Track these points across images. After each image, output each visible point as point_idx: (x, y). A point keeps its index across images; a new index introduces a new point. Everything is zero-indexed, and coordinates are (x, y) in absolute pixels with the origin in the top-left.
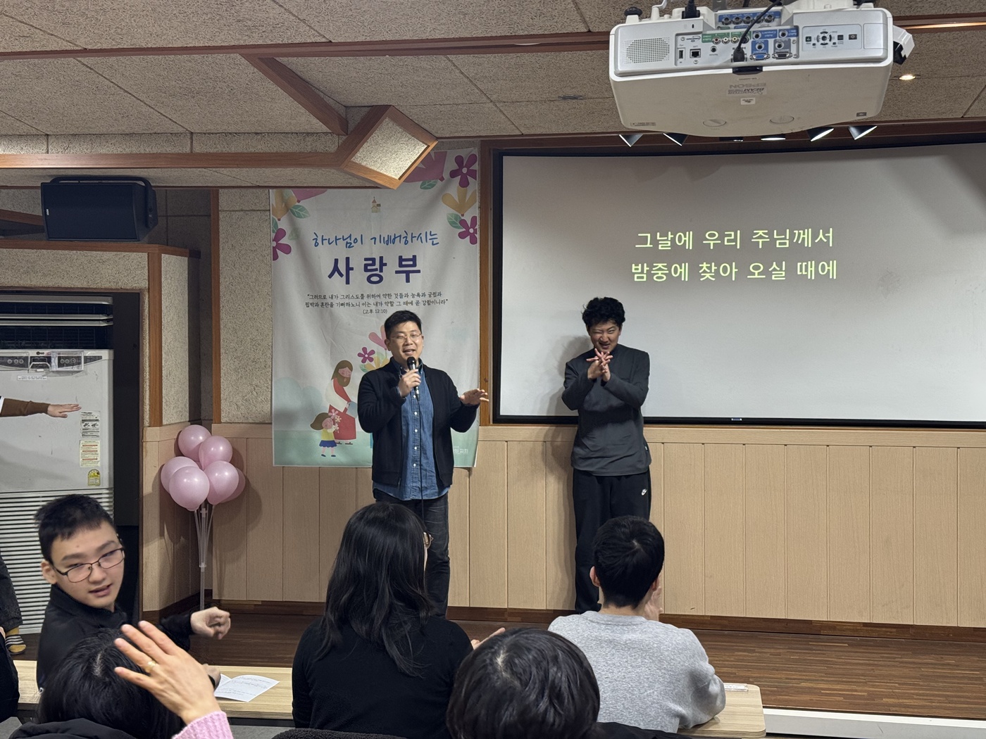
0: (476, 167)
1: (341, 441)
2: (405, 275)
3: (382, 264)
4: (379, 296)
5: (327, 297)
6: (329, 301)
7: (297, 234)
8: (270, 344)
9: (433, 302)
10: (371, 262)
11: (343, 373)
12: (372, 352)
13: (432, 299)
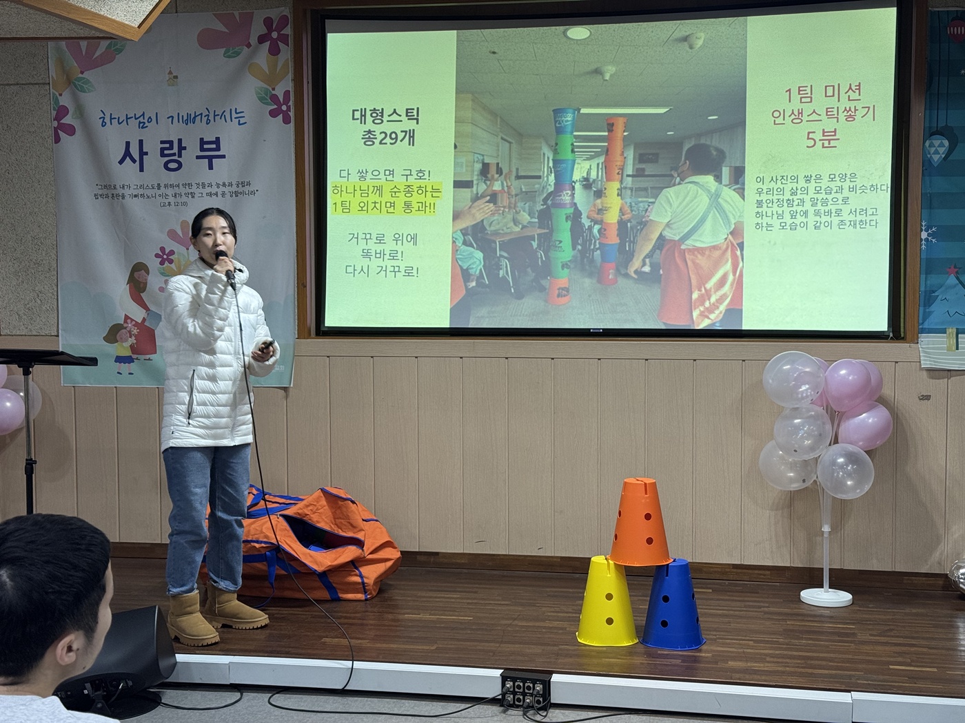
0: (288, 30)
1: (139, 356)
2: (207, 160)
3: (181, 148)
4: (178, 186)
5: (118, 187)
6: (121, 191)
7: (81, 112)
8: (55, 242)
9: (241, 193)
10: (167, 145)
11: (139, 278)
12: (172, 253)
13: (240, 189)
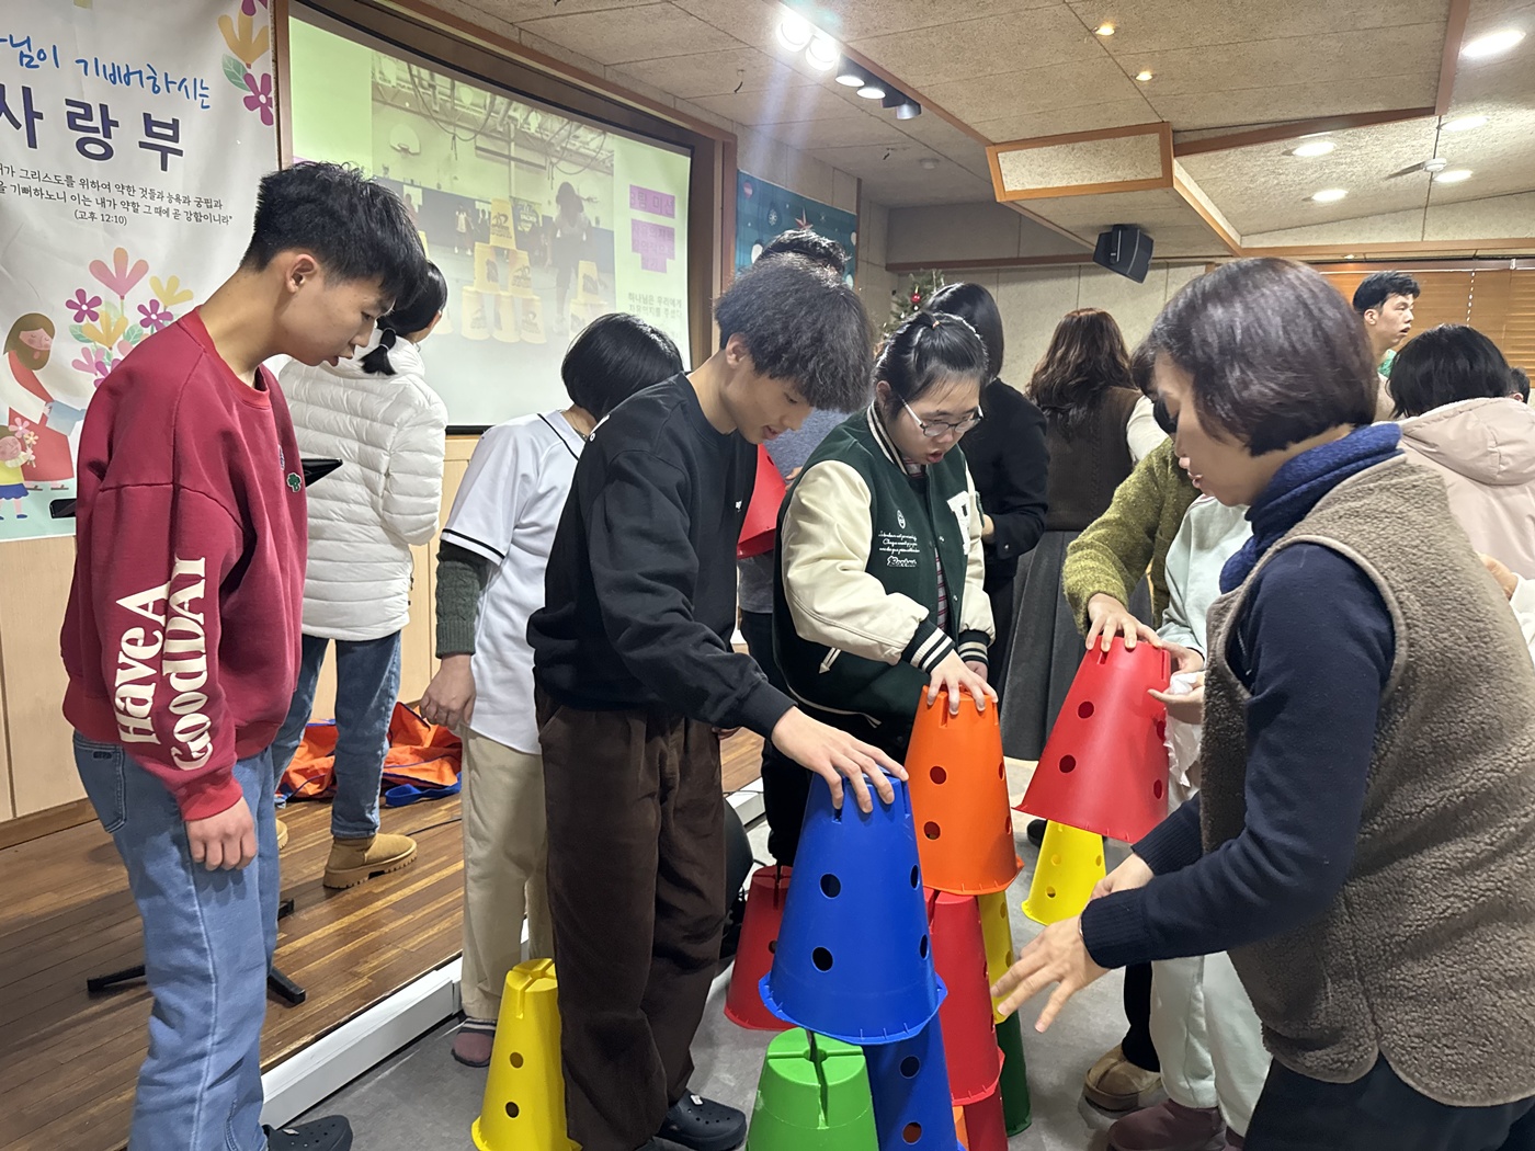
1: (40, 484)
2: (159, 153)
3: (108, 124)
4: (108, 186)
9: (206, 217)
10: (81, 111)
11: (31, 341)
12: (97, 301)
13: (204, 210)
